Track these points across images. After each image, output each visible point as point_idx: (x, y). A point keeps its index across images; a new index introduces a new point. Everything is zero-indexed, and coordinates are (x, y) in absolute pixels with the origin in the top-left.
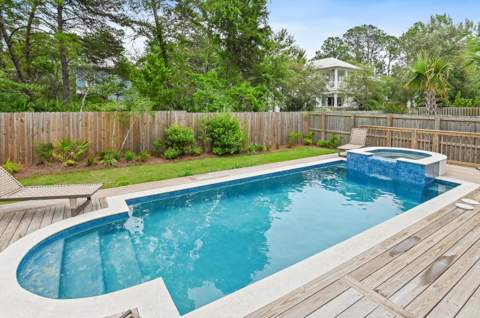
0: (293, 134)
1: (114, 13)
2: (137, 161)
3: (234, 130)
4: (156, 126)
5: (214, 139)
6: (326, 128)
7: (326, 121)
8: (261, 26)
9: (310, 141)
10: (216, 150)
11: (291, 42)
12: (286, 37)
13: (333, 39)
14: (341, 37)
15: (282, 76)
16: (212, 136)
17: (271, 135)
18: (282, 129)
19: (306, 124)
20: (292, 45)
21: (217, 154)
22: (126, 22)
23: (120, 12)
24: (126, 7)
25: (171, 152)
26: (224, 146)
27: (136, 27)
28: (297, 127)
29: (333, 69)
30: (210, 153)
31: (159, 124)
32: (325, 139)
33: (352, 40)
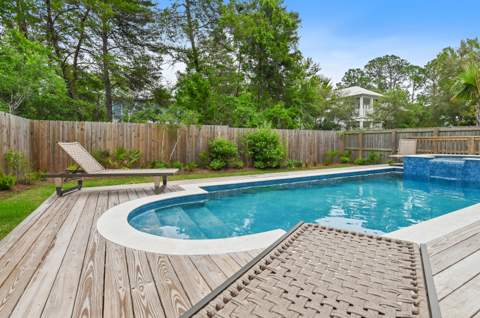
0: (329, 152)
1: (152, 43)
2: (186, 170)
3: (275, 144)
4: (201, 139)
5: (256, 153)
6: (363, 146)
7: (363, 140)
8: (292, 51)
9: (347, 159)
10: (257, 164)
11: (316, 70)
12: (311, 66)
13: (353, 71)
14: (362, 68)
15: (312, 101)
16: (253, 150)
17: (308, 153)
18: (318, 148)
19: (341, 143)
20: (317, 74)
21: (259, 168)
22: (164, 50)
23: (158, 41)
24: (164, 36)
25: (216, 164)
26: (265, 160)
27: (174, 53)
28: (332, 146)
29: (358, 97)
30: (252, 167)
31: (204, 137)
32: (363, 157)
33: (374, 71)
